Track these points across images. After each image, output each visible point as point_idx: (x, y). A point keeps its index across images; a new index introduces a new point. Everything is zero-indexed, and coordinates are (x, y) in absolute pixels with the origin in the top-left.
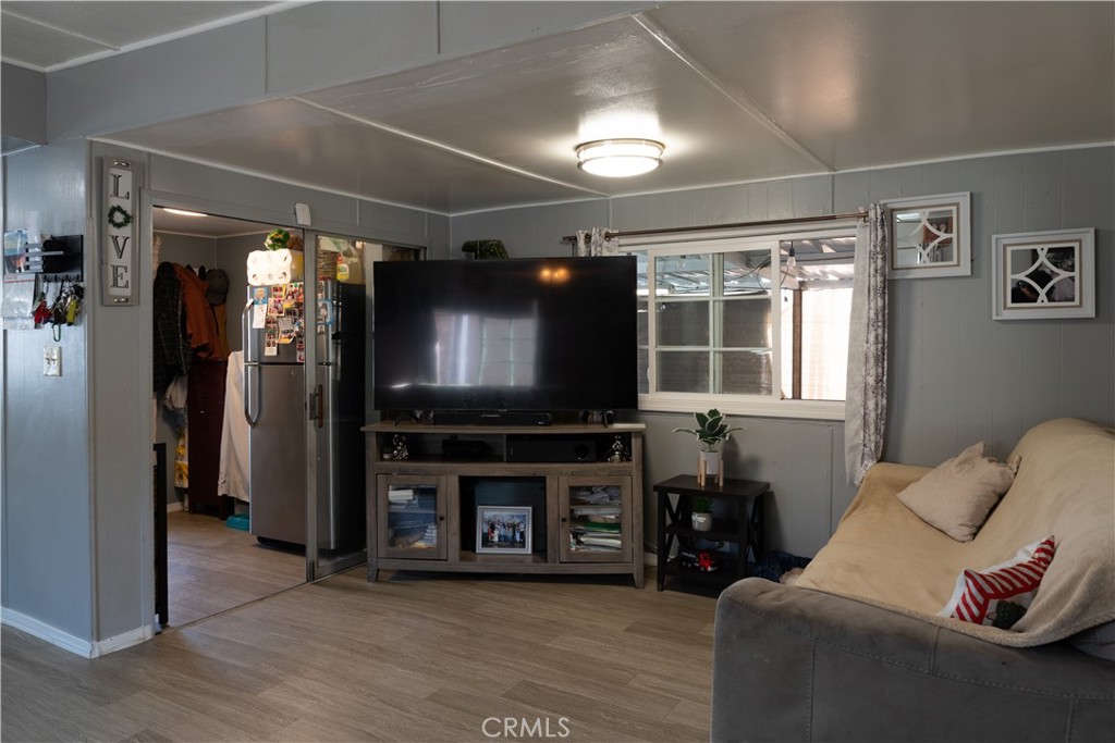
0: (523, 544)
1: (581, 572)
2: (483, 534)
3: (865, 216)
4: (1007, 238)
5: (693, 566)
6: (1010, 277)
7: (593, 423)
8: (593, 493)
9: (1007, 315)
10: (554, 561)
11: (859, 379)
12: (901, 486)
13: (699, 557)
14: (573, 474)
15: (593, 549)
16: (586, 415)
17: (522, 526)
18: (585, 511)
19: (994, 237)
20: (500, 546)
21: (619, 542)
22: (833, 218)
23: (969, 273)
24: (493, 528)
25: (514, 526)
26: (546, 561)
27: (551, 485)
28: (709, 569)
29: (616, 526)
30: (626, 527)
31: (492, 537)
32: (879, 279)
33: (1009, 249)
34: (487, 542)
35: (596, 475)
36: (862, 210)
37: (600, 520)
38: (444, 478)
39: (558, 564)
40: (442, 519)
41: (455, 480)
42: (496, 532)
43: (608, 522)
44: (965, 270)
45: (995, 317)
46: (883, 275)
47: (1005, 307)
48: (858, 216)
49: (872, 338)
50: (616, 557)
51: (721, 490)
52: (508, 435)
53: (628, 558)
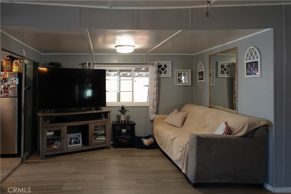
0: (79, 143)
1: (97, 147)
2: (69, 141)
3: (153, 64)
4: (177, 70)
5: (122, 142)
6: (177, 78)
7: (93, 110)
8: (97, 127)
9: (177, 85)
10: (91, 146)
11: (152, 97)
12: (164, 119)
13: (123, 139)
14: (95, 123)
15: (99, 141)
16: (91, 108)
17: (79, 138)
18: (97, 132)
19: (175, 70)
20: (74, 144)
21: (105, 139)
22: (147, 64)
23: (171, 77)
24: (71, 140)
25: (77, 139)
26: (89, 146)
27: (90, 126)
28: (126, 142)
29: (104, 135)
30: (107, 135)
31: (72, 142)
32: (157, 77)
33: (177, 72)
34: (70, 144)
35: (100, 123)
36: (152, 63)
37: (100, 134)
38: (63, 127)
39: (92, 146)
40: (63, 138)
41: (66, 127)
42: (72, 141)
43: (102, 134)
44: (170, 76)
45: (175, 85)
46: (157, 76)
47: (177, 83)
48: (151, 64)
49: (155, 89)
50: (105, 142)
51: (126, 123)
52: (77, 115)
53: (107, 142)
